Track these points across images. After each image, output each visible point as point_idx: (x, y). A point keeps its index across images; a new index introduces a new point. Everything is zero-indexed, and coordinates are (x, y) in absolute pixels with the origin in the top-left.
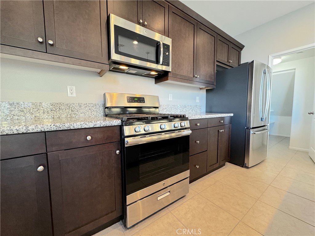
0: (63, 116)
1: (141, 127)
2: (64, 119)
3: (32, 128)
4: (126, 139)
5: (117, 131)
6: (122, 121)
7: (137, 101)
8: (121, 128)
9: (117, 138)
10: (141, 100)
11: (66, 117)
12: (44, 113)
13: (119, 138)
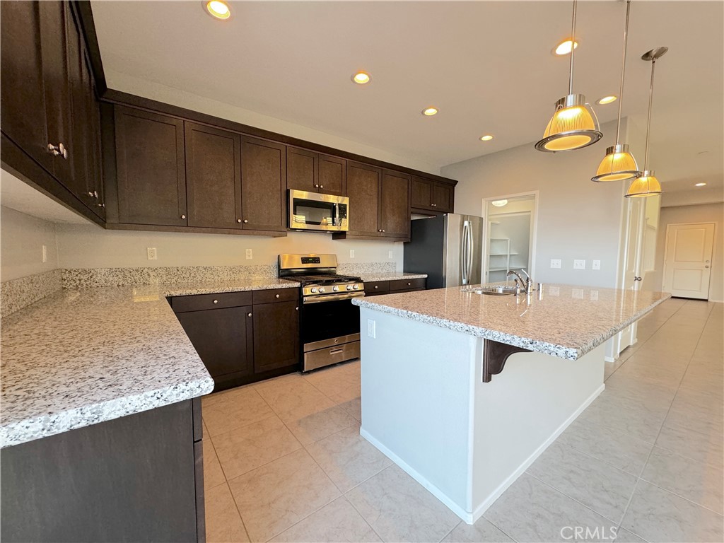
0: (242, 278)
1: (316, 289)
2: (243, 282)
3: (247, 289)
4: (304, 298)
5: (297, 292)
6: (301, 284)
7: (311, 262)
8: (300, 289)
9: (296, 297)
10: (316, 260)
11: (245, 281)
12: (227, 275)
13: (298, 297)
